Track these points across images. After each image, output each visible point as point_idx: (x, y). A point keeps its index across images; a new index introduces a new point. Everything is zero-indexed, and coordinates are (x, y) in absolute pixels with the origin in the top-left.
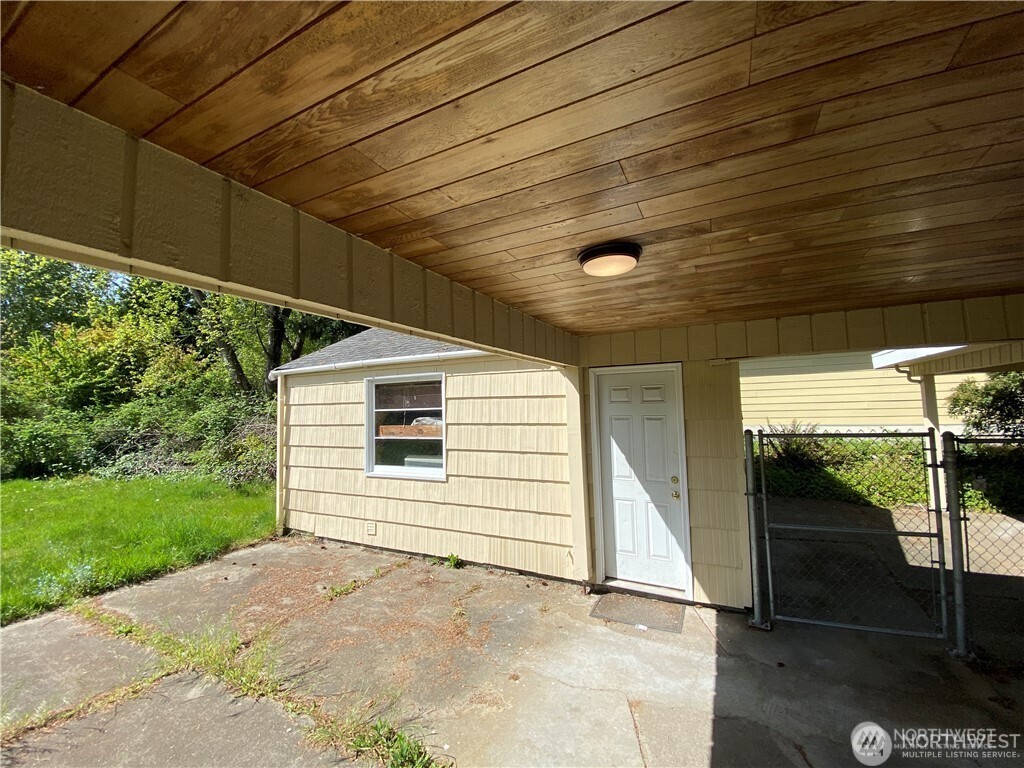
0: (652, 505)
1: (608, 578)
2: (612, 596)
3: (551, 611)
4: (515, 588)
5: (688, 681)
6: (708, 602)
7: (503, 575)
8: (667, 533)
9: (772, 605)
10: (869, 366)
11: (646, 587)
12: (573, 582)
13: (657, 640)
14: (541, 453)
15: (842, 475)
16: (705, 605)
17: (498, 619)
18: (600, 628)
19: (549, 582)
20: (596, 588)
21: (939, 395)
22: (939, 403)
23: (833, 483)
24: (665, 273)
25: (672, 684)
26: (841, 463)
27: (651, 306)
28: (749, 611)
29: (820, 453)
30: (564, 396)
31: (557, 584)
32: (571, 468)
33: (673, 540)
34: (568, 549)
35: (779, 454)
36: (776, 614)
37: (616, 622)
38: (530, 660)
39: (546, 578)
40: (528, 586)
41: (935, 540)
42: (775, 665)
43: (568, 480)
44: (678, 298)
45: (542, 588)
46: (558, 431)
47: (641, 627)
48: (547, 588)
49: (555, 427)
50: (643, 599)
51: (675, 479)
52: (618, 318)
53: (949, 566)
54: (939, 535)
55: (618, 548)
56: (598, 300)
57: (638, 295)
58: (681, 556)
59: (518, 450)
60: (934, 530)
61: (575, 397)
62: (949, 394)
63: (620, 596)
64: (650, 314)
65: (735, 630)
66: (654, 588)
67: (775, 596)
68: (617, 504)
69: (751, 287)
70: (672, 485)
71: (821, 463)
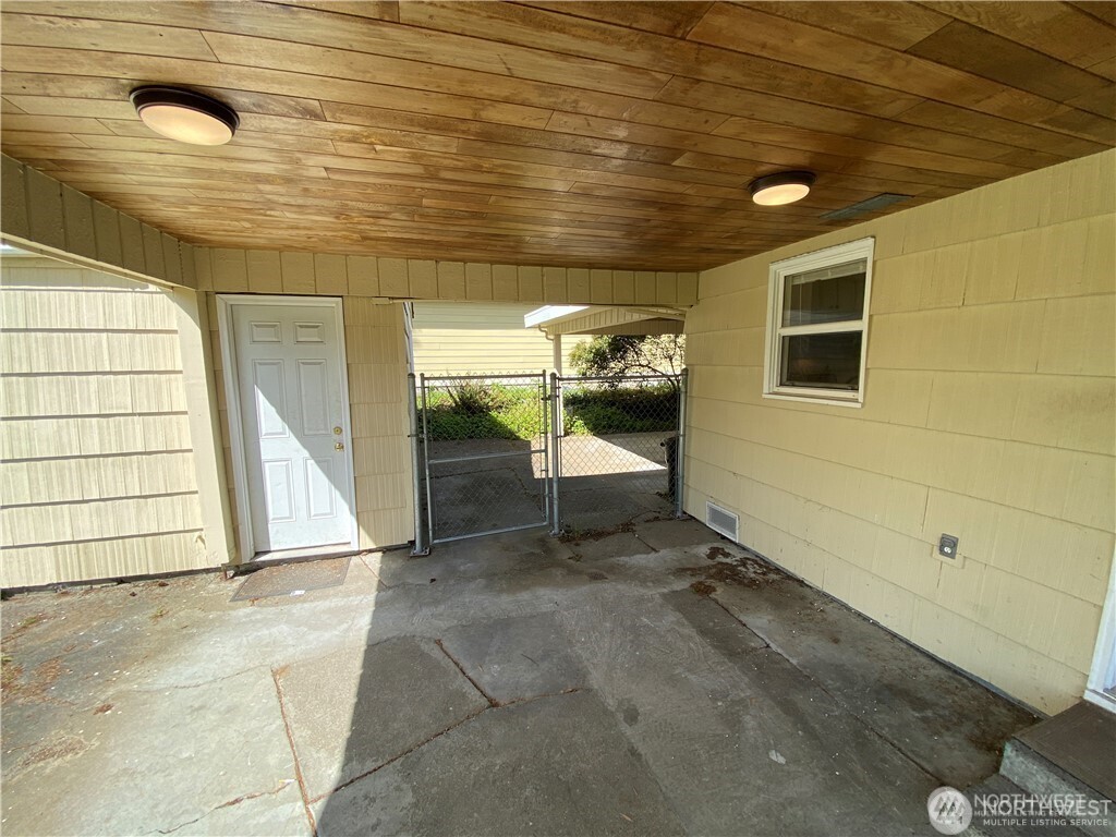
0: (312, 461)
1: (257, 554)
2: (264, 572)
3: (170, 613)
4: (110, 602)
5: (345, 626)
6: (373, 546)
7: (87, 592)
8: (330, 491)
9: (431, 533)
10: (521, 325)
11: (306, 550)
12: (207, 571)
13: (316, 599)
14: (140, 414)
15: (502, 417)
16: (371, 551)
17: (77, 649)
18: (244, 611)
19: (171, 581)
20: (242, 569)
21: (563, 352)
22: (563, 359)
23: (495, 423)
24: (288, 167)
25: (327, 635)
26: (501, 407)
27: (288, 214)
28: (412, 543)
29: (487, 400)
30: (175, 332)
31: (182, 580)
32: (195, 431)
33: (337, 494)
34: (197, 534)
35: (456, 402)
36: (434, 539)
37: (266, 597)
38: (133, 680)
39: (162, 579)
40: (133, 595)
41: (543, 454)
42: (428, 582)
43: (190, 447)
44: (320, 211)
45: (159, 590)
46: (170, 380)
47: (298, 592)
48: (167, 588)
49: (163, 377)
50: (303, 564)
51: (339, 430)
52: (247, 225)
53: (550, 476)
54: (546, 451)
55: (271, 515)
56: (201, 187)
57: (261, 192)
58: (346, 507)
59: (95, 411)
60: (543, 448)
61: (194, 333)
62: (570, 352)
63: (274, 569)
64: (292, 228)
65: (397, 563)
66: (316, 549)
67: (433, 525)
68: (267, 469)
69: (397, 215)
70: (336, 437)
71: (489, 409)
